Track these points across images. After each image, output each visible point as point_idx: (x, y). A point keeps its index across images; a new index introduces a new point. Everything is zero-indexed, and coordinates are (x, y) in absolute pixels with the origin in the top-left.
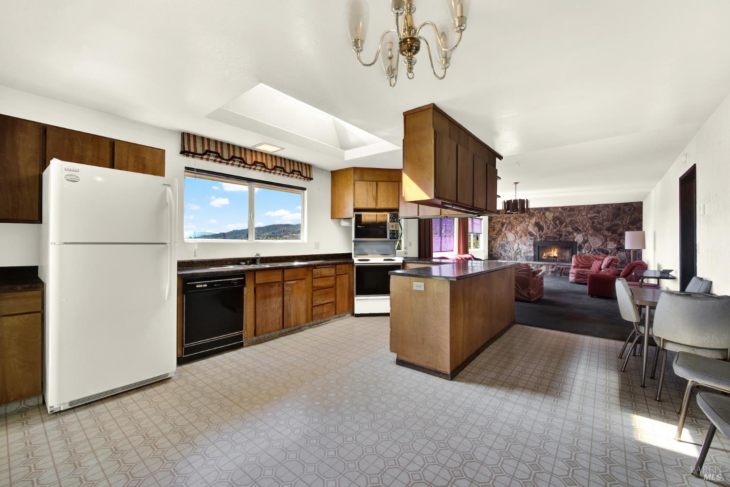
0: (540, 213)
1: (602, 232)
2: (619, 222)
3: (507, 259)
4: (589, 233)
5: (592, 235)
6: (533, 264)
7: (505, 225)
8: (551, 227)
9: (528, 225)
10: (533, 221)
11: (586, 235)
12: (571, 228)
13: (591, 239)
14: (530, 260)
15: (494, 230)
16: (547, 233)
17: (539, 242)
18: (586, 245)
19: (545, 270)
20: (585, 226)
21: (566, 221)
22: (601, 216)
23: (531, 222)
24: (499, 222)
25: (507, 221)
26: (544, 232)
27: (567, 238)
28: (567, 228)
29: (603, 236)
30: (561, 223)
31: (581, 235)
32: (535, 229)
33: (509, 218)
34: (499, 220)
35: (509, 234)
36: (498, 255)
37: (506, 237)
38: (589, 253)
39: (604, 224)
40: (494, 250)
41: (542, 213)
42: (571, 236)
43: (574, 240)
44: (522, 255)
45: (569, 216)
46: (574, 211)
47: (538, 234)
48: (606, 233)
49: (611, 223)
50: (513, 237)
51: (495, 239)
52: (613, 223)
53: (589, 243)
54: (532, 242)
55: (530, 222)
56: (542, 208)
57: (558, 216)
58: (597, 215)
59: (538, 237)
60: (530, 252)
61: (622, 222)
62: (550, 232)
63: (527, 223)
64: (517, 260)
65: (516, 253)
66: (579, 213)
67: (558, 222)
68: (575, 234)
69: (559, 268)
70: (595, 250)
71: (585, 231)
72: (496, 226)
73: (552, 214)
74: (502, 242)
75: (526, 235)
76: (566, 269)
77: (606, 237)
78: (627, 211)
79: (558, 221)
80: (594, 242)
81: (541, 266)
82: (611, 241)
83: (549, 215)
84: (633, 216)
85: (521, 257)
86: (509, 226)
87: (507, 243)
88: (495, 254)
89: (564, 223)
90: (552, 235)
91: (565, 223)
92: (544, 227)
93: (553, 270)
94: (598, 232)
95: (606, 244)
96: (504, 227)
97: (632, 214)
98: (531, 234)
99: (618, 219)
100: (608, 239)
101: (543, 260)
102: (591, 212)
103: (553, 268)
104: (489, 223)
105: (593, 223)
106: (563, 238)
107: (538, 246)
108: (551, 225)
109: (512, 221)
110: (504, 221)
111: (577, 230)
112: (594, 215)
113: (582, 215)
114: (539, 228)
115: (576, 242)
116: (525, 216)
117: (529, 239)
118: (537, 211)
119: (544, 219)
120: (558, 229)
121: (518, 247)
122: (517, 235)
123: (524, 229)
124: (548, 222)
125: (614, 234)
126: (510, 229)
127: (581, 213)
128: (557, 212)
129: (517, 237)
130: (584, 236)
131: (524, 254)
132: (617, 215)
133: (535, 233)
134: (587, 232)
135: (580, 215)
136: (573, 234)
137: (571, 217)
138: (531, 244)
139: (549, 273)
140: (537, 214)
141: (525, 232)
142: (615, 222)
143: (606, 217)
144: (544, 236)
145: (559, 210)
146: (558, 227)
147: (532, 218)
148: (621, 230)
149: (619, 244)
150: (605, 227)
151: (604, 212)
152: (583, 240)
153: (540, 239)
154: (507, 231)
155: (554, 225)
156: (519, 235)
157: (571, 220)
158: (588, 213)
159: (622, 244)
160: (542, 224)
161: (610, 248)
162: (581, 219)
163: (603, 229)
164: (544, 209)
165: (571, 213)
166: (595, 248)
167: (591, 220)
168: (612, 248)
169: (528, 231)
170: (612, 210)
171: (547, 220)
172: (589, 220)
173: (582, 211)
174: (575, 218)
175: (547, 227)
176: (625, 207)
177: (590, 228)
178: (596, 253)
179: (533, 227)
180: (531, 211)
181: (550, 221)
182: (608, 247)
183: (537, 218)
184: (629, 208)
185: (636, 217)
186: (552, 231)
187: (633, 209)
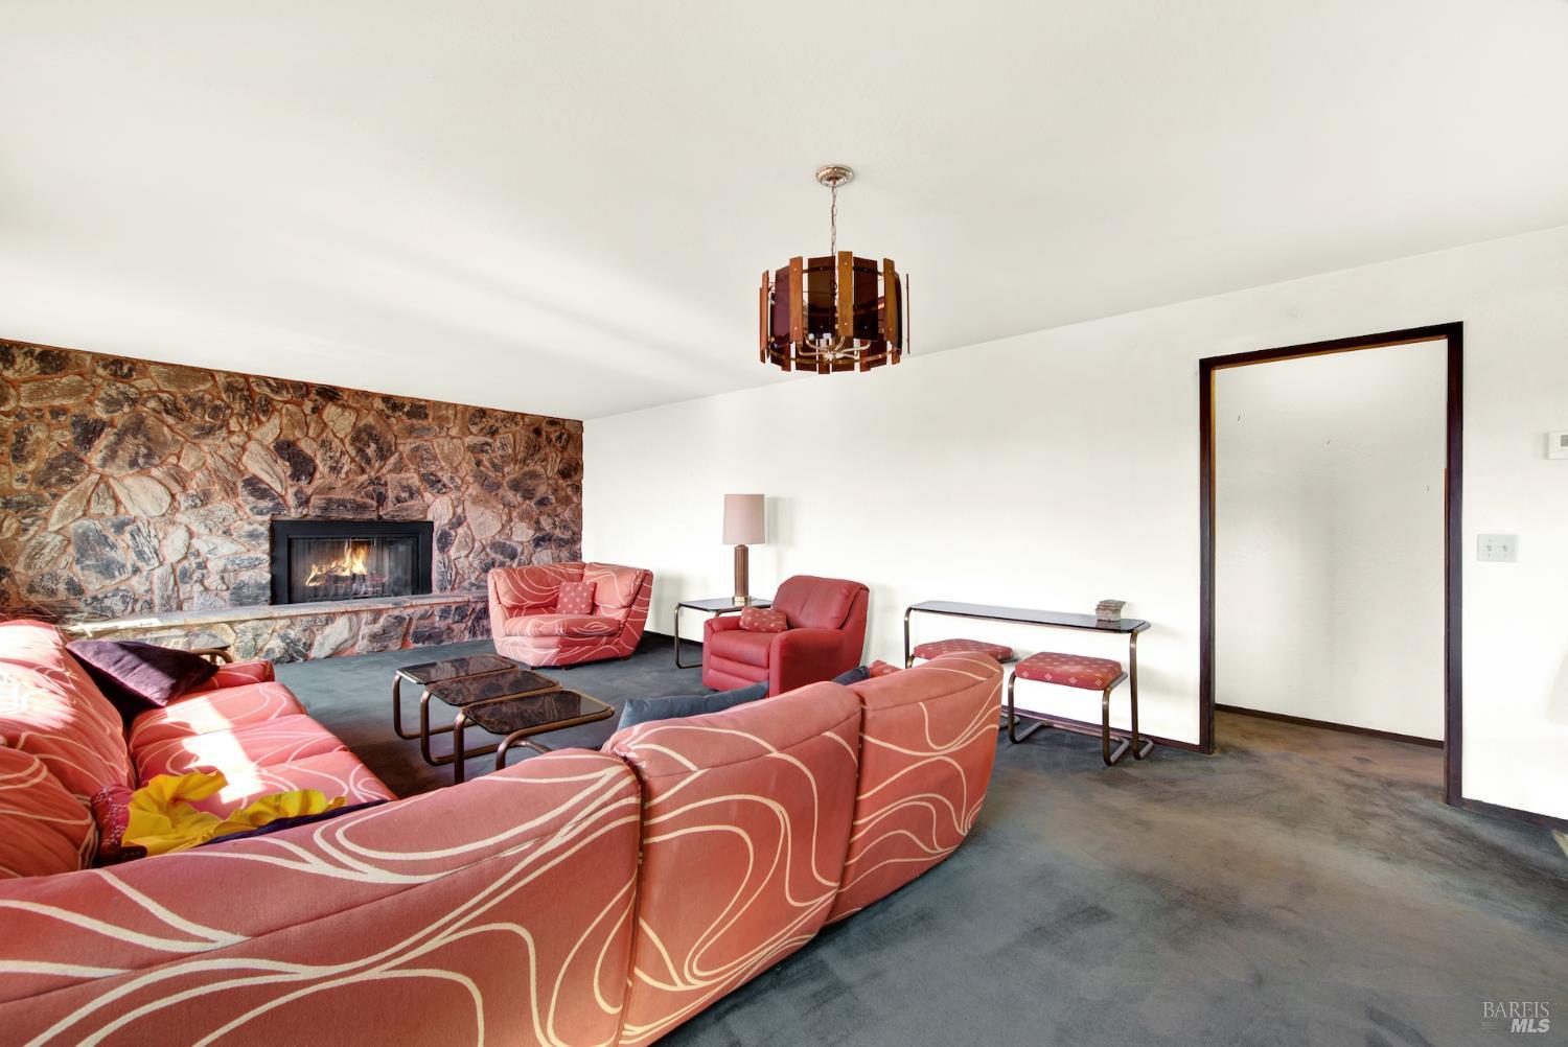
0: (299, 405)
1: (500, 492)
2: (539, 469)
3: (118, 606)
4: (470, 495)
5: (476, 501)
6: (291, 617)
7: (107, 438)
8: (347, 465)
9: (244, 449)
11: (461, 501)
12: (415, 475)
13: (473, 514)
14: (255, 601)
15: (19, 457)
16: (330, 489)
17: (292, 523)
18: (461, 530)
19: (346, 634)
20: (456, 470)
21: (401, 448)
22: (498, 444)
23: (256, 435)
24: (58, 412)
25: (122, 417)
26: (317, 482)
27: (401, 510)
28: (403, 475)
29: (504, 506)
30: (383, 455)
31: (446, 499)
32: (278, 469)
34: (56, 402)
35: (128, 481)
36: (51, 592)
37: (115, 498)
38: (467, 556)
39: (506, 470)
40: (19, 569)
41: (308, 403)
42: (415, 503)
43: (426, 517)
44: (213, 581)
45: (411, 431)
46: (426, 416)
47: (291, 491)
48: (510, 495)
49: (520, 469)
50: (158, 500)
51: (27, 508)
52: (526, 469)
53: (469, 528)
54: (261, 526)
55: (249, 437)
56: (306, 384)
57: (372, 427)
58: (490, 441)
59: (291, 500)
60: (254, 565)
61: (545, 468)
62: (340, 484)
63: (235, 439)
64: (180, 608)
65: (176, 578)
66: (441, 428)
67: (371, 450)
69: (399, 619)
70: (484, 549)
71: (458, 488)
72: (37, 434)
73: (350, 416)
74: (86, 523)
75: (230, 491)
76: (423, 617)
77: (506, 505)
78: (554, 440)
79: (373, 445)
80: (481, 524)
81: (330, 618)
82: (522, 519)
83: (340, 421)
84: (566, 455)
85: (206, 589)
86: (133, 445)
87: (120, 528)
88: (31, 591)
89: (392, 454)
90: (349, 496)
91: (396, 455)
92: (318, 461)
93: (377, 627)
94: (489, 493)
95: (511, 528)
96: (99, 443)
97: (564, 448)
98: (255, 487)
99: (536, 457)
100: (515, 514)
101: (315, 596)
102: (474, 429)
103: (375, 621)
105: (479, 463)
106: (388, 511)
107: (290, 541)
108: (345, 459)
109: (151, 421)
110: (100, 412)
111: (433, 482)
112: (482, 439)
113: (448, 435)
114: (294, 465)
115: (432, 522)
116: (228, 407)
117: (247, 508)
118: (285, 393)
119: (318, 430)
120: (373, 474)
121: (189, 547)
122: (184, 488)
123: (221, 465)
124: (333, 445)
125: (528, 502)
126: (141, 461)
127: (445, 429)
128: (369, 410)
129: (180, 497)
130: (455, 503)
131: (223, 578)
132: (535, 447)
133: (277, 487)
134: (463, 489)
135: (444, 434)
136: (423, 497)
137: (416, 438)
138: (255, 530)
139: (360, 642)
140: (288, 406)
141: (228, 477)
142: (531, 466)
143: (510, 451)
144: (315, 500)
145: (375, 406)
146: (372, 468)
147: (263, 419)
148: (542, 490)
149: (539, 528)
150: (507, 479)
151: (505, 435)
152: (451, 516)
153: (300, 510)
154: (120, 468)
155: (357, 459)
156: (191, 492)
157: (417, 449)
158: (468, 432)
159: (544, 529)
160: (309, 452)
161: (519, 540)
162: (446, 448)
163: (502, 484)
164: (319, 393)
165: (414, 421)
166: (484, 542)
167: (472, 452)
168: (524, 540)
169: (241, 473)
170: (523, 432)
171: (331, 436)
172: (469, 454)
173: (448, 422)
174: (428, 444)
175: (330, 463)
176: (551, 429)
177: (470, 479)
178: (487, 555)
179: (270, 461)
180: (256, 388)
181: (342, 441)
182: (513, 537)
183: (285, 421)
184: (558, 434)
185: (571, 458)
186: (349, 482)
187: (565, 436)
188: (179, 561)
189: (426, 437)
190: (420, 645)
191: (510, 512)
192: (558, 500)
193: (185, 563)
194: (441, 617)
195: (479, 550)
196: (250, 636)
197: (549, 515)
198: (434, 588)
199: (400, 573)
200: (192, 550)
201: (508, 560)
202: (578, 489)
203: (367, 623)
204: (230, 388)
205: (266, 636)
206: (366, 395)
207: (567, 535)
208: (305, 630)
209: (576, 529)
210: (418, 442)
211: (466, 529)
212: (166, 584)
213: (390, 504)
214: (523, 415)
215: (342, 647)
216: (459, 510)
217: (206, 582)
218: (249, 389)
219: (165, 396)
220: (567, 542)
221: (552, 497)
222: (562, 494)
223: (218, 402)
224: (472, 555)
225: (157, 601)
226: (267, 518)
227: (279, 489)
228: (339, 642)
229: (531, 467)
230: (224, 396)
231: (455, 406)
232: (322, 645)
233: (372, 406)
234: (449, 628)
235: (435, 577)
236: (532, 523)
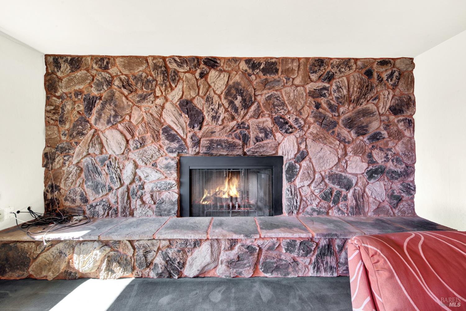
0: (193, 73)
1: (337, 129)
2: (371, 106)
3: (101, 212)
4: (311, 134)
5: (316, 138)
7: (98, 107)
8: (223, 114)
9: (163, 107)
10: (175, 95)
11: (304, 139)
12: (269, 120)
13: (314, 148)
14: (168, 213)
15: (62, 121)
16: (213, 133)
17: (191, 158)
18: (304, 164)
19: (209, 259)
20: (300, 113)
21: (258, 98)
22: (334, 87)
23: (169, 97)
24: (78, 93)
25: (104, 93)
26: (204, 128)
27: (259, 147)
28: (261, 120)
29: (340, 141)
30: (246, 105)
31: (292, 137)
32: (182, 120)
33: (110, 83)
34: (77, 88)
35: (107, 132)
36: (74, 201)
37: (101, 143)
38: (309, 186)
39: (342, 110)
40: (62, 186)
41: (199, 71)
42: (269, 142)
43: (277, 152)
44: (147, 198)
45: (265, 83)
46: (277, 71)
47: (190, 135)
48: (345, 132)
49: (354, 108)
50: (120, 144)
51: (65, 151)
52: (359, 108)
53: (311, 161)
54: (171, 160)
55: (167, 100)
56: (198, 59)
57: (238, 84)
58: (327, 85)
59: (189, 142)
60: (169, 188)
61: (377, 105)
62: (218, 128)
63: (159, 101)
64: (132, 214)
65: (129, 195)
66: (288, 79)
67: (238, 102)
68: (278, 135)
69: (251, 249)
70: (323, 180)
71: (301, 128)
72: (69, 107)
73: (224, 78)
74: (88, 159)
75: (156, 138)
76: (270, 248)
77: (343, 141)
78: (385, 79)
79: (239, 98)
80: (320, 158)
82: (356, 153)
83: (218, 82)
85: (144, 203)
86: (109, 111)
87: (102, 162)
88: (66, 200)
89: (253, 103)
90: (224, 137)
91: (255, 104)
92: (205, 113)
94: (327, 131)
95: (346, 161)
96: (95, 110)
97: (395, 86)
98: (169, 133)
99: (369, 96)
100: (349, 149)
102: (314, 77)
103: (231, 248)
104: (48, 98)
105: (318, 106)
106: (250, 148)
107: (191, 171)
108: (222, 110)
109: (117, 94)
110: (94, 92)
112: (320, 84)
113: (293, 84)
114: (190, 117)
115: (282, 157)
116: (155, 80)
117: (165, 148)
118: (185, 66)
119: (205, 90)
120: (239, 120)
121: (135, 174)
122: (133, 136)
123: (150, 119)
124: (214, 101)
125: (361, 138)
126: (112, 119)
127: (291, 79)
128: (237, 72)
129: (131, 142)
130: (299, 140)
131: (152, 196)
132: (367, 86)
133: (180, 132)
134: (305, 129)
135: (290, 83)
136: (274, 136)
137: (269, 89)
138: (169, 163)
139: (220, 266)
140: (187, 74)
141: (155, 127)
143: (345, 92)
144: (204, 142)
145: (241, 67)
146: (239, 115)
147: (173, 86)
148: (375, 126)
149: (371, 161)
150: (342, 118)
151: (341, 80)
152: (296, 152)
153: (194, 149)
154: (103, 124)
155: (229, 109)
156: (136, 138)
157: (269, 98)
158: (307, 80)
159: (376, 162)
160: (199, 106)
161: (354, 172)
162: (292, 95)
163: (338, 123)
164: (205, 63)
165: (268, 76)
166: (323, 173)
167: (313, 97)
168: (358, 172)
169: (161, 124)
170: (356, 74)
171: (212, 93)
172: (310, 99)
173: (293, 74)
174: (279, 93)
175: (212, 113)
176: (382, 69)
177: (311, 120)
178: (326, 185)
179: (177, 115)
180: (169, 65)
181: (219, 97)
182: (348, 170)
183: (185, 86)
184: (389, 72)
185: (402, 94)
186: (224, 128)
187: (396, 74)
188: (131, 184)
189: (277, 88)
190: (268, 275)
191: (345, 147)
192: (390, 136)
193: (134, 185)
194: (287, 250)
195: (319, 181)
196: (141, 252)
197: (381, 149)
198: (284, 210)
199: (262, 194)
200: (137, 177)
201: (344, 190)
202: (410, 123)
203: (225, 250)
204: (156, 67)
205: (153, 253)
206: (236, 60)
207: (400, 168)
208: (179, 251)
209: (409, 162)
210: (271, 92)
211: (308, 162)
212: (123, 199)
213: (252, 143)
214: (356, 60)
215: (206, 268)
216: (303, 146)
217: (144, 199)
218: (166, 66)
219: (123, 77)
220: (400, 175)
221: (385, 133)
222: (393, 129)
223: (150, 78)
224: (313, 185)
225: (120, 210)
226: (175, 155)
227: (182, 135)
228: (203, 265)
229: (364, 106)
230: (153, 73)
231: (299, 59)
232: (191, 265)
233: (239, 68)
234: (295, 261)
235: (285, 202)
236: (365, 157)
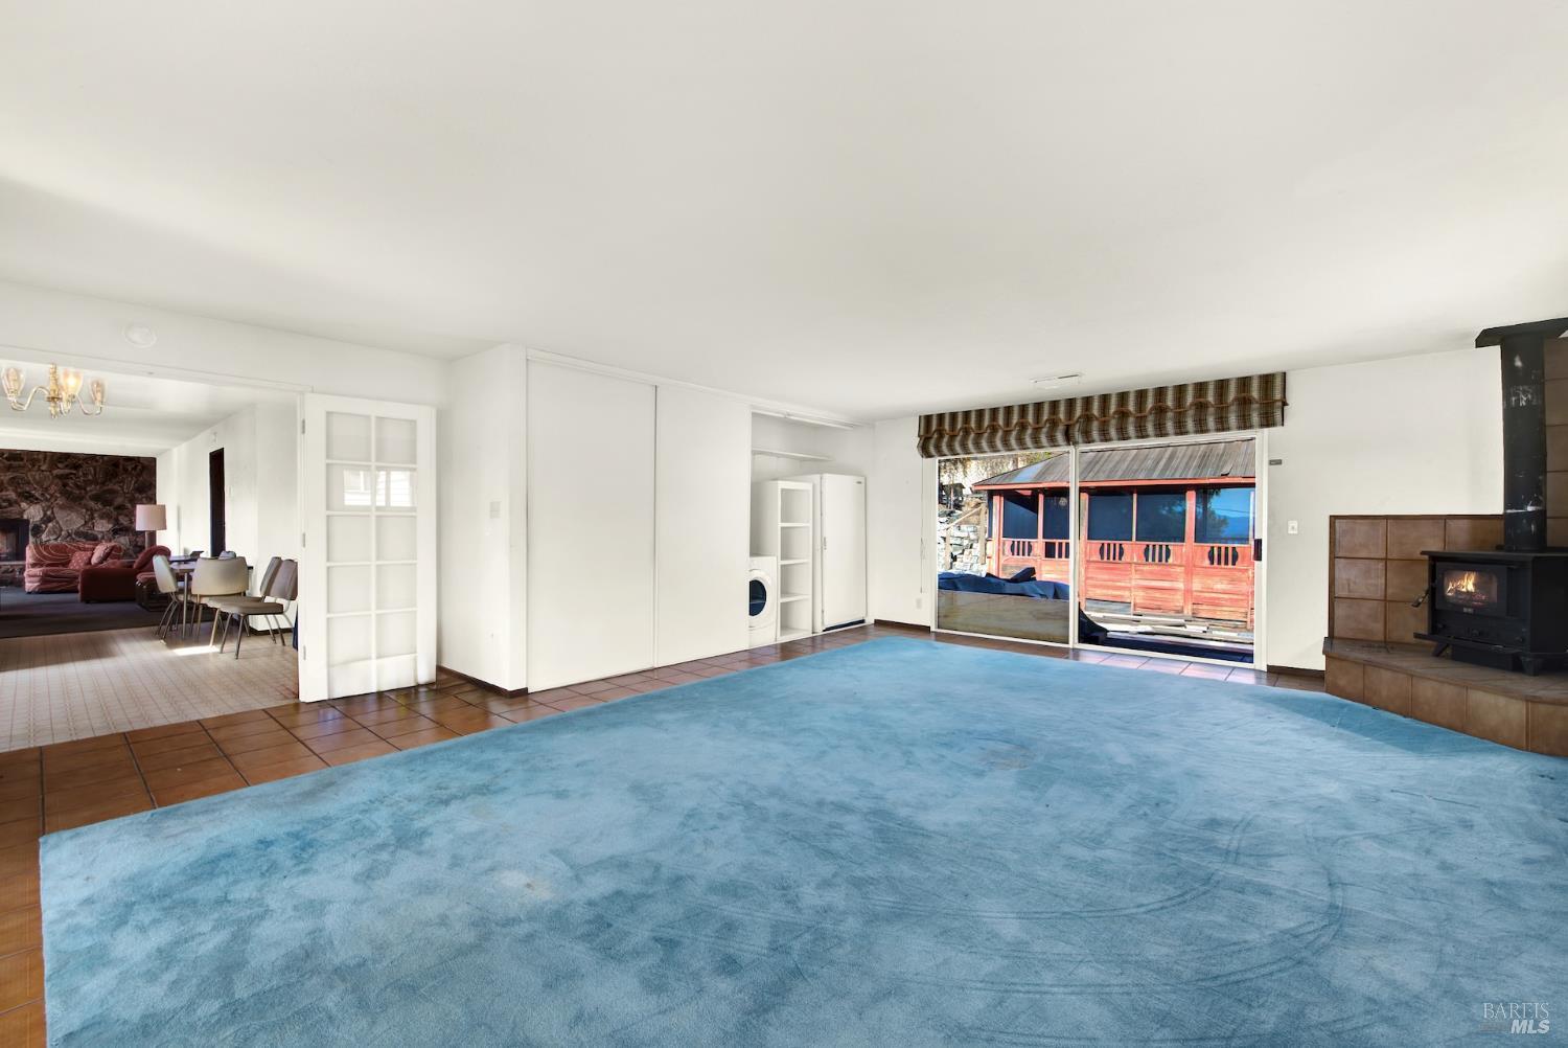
1: (83, 502)
2: (117, 487)
4: (57, 504)
5: (62, 508)
11: (50, 507)
12: (13, 494)
13: (60, 514)
18: (50, 525)
20: (46, 489)
22: (81, 473)
27: (3, 512)
28: (4, 493)
29: (87, 510)
31: (38, 506)
38: (56, 539)
39: (88, 488)
42: (14, 509)
43: (21, 517)
45: (8, 468)
46: (22, 459)
48: (91, 504)
49: (100, 488)
52: (106, 488)
53: (57, 522)
58: (74, 472)
61: (122, 487)
66: (33, 466)
68: (23, 505)
70: (70, 535)
71: (48, 500)
77: (89, 509)
78: (130, 470)
80: (67, 521)
82: (101, 517)
84: (140, 478)
94: (74, 502)
95: (93, 523)
97: (139, 475)
99: (114, 481)
100: (96, 515)
102: (60, 466)
105: (65, 485)
111: (29, 498)
112: (67, 471)
113: (39, 469)
115: (27, 520)
127: (36, 467)
130: (46, 509)
132: (112, 474)
134: (52, 501)
135: (36, 469)
136: (19, 505)
142: (110, 486)
143: (92, 477)
148: (119, 501)
149: (117, 523)
150: (89, 494)
151: (87, 469)
152: (42, 516)
158: (55, 468)
159: (122, 524)
162: (37, 477)
163: (85, 497)
165: (12, 463)
166: (70, 531)
167: (60, 479)
168: (104, 530)
170: (102, 466)
172: (57, 480)
173: (39, 463)
174: (23, 475)
176: (128, 463)
177: (58, 495)
182: (95, 528)
184: (133, 466)
185: (145, 480)
187: (139, 467)
189: (21, 471)
191: (92, 513)
195: (65, 536)
197: (126, 515)
199: (6, 546)
210: (15, 474)
211: (54, 523)
214: (103, 456)
216: (49, 513)
224: (59, 539)
231: (45, 452)
236: (113, 521)
